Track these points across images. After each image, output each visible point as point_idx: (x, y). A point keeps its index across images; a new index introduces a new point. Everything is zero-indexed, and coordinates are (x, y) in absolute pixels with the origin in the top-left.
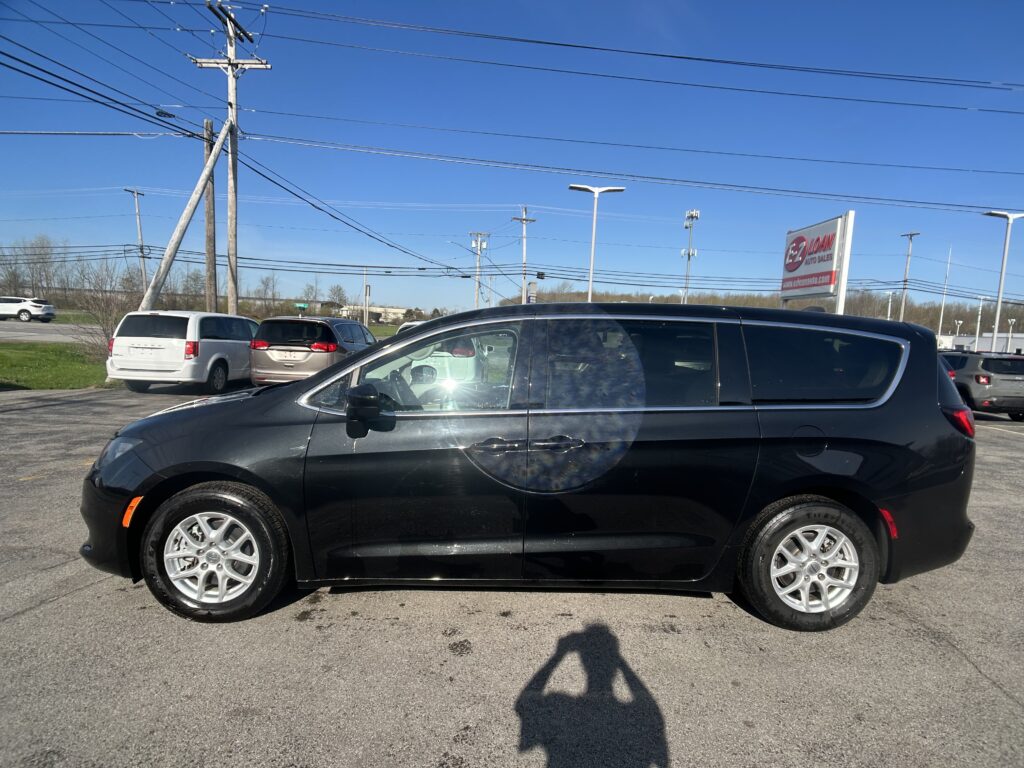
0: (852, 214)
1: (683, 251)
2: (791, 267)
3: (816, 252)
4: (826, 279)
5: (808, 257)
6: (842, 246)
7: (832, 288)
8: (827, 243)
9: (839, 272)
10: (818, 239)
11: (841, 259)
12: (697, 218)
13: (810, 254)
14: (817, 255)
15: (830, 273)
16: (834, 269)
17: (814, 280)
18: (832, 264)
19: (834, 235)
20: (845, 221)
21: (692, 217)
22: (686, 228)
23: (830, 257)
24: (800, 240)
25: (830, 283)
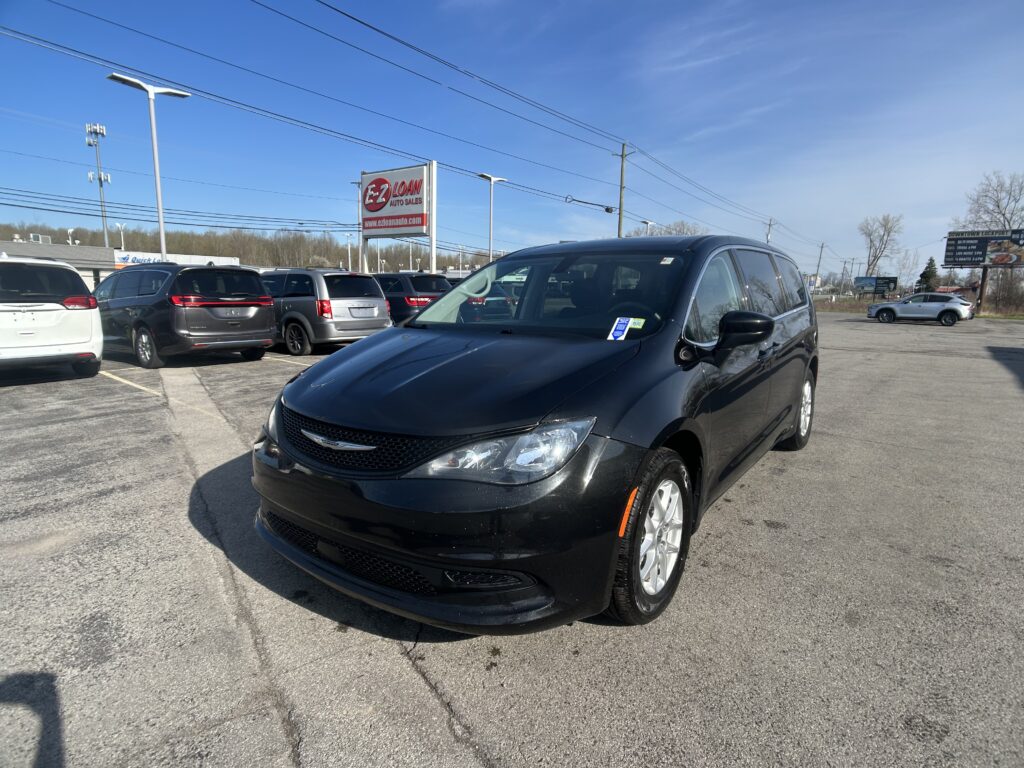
0: (435, 163)
1: (90, 175)
2: (373, 207)
3: (402, 195)
4: (419, 220)
5: (392, 199)
6: (430, 192)
7: (425, 228)
8: (416, 187)
9: (430, 215)
10: (403, 183)
11: (429, 203)
12: (103, 135)
13: (395, 196)
14: (403, 198)
15: (422, 216)
16: (425, 212)
17: (404, 221)
18: (423, 208)
19: (422, 181)
20: (429, 170)
21: (96, 133)
22: (90, 145)
23: (419, 201)
24: (379, 182)
25: (422, 224)
